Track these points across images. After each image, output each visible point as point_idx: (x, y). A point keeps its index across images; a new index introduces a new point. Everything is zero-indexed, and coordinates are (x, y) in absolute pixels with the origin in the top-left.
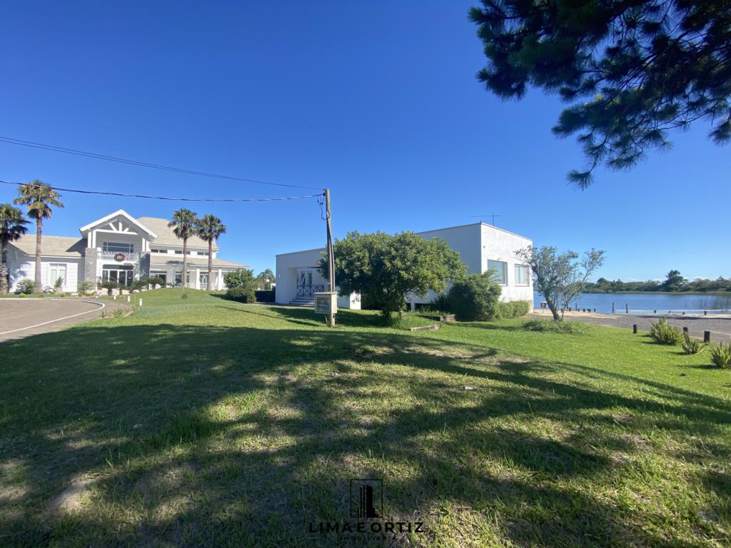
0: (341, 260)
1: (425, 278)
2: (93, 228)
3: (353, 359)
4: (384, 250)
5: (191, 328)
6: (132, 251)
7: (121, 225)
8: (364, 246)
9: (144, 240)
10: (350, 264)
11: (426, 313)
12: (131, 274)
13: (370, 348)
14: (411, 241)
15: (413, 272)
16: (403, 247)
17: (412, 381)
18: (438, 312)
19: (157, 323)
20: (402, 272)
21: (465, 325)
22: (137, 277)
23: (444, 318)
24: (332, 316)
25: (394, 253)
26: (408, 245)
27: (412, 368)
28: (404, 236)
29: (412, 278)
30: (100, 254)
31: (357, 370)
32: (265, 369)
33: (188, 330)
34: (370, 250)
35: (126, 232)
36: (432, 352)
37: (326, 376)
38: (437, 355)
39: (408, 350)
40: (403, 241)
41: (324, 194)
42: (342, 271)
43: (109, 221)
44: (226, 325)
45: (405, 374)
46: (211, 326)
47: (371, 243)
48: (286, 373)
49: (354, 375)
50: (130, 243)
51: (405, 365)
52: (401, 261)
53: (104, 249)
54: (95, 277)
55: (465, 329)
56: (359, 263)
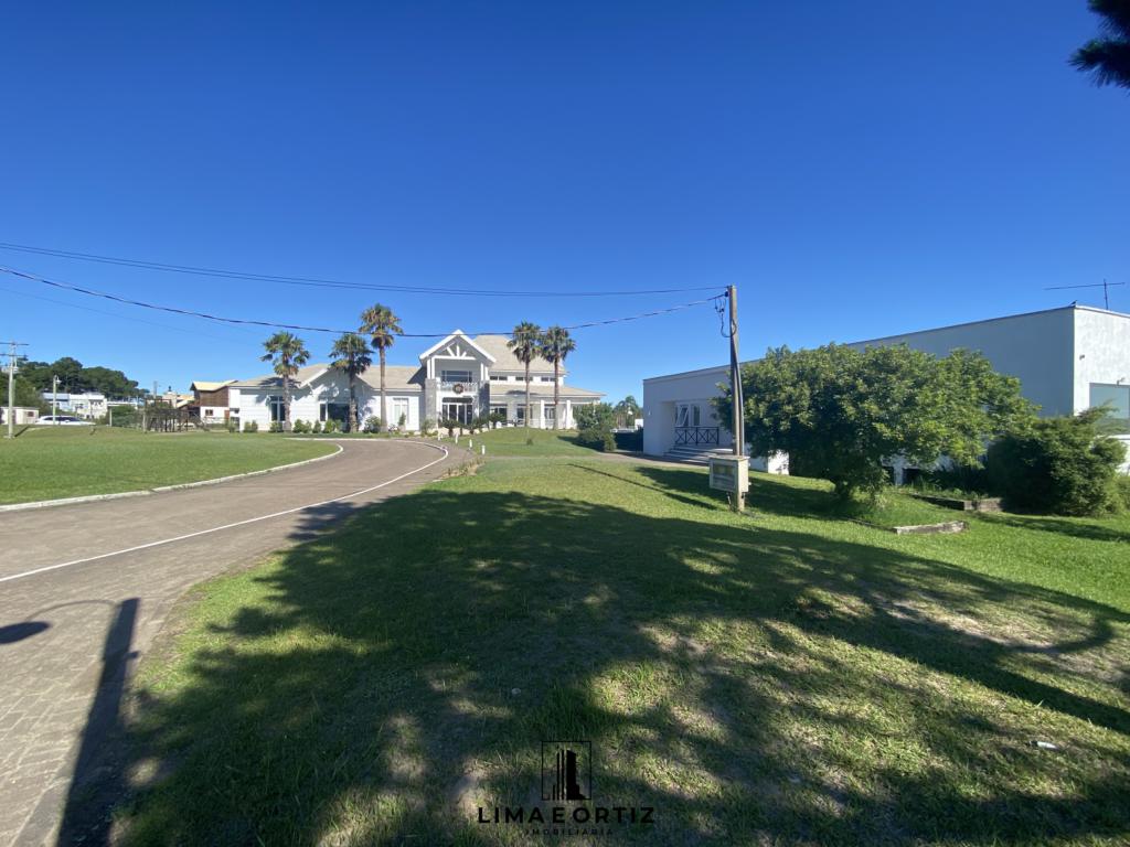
0: (757, 402)
1: (932, 437)
2: (431, 355)
3: (793, 622)
4: (841, 382)
5: (544, 502)
6: (470, 381)
7: (458, 348)
8: (801, 375)
9: (482, 366)
10: (774, 408)
11: (930, 493)
12: (470, 408)
13: (825, 596)
14: (901, 366)
15: (904, 425)
16: (883, 376)
17: (919, 701)
18: (958, 491)
19: (505, 489)
20: (878, 425)
21: (1027, 524)
22: (477, 412)
23: (975, 505)
24: (740, 495)
25: (862, 387)
26: (894, 371)
27: (916, 666)
28: (887, 355)
29: (901, 437)
30: (439, 386)
31: (804, 649)
32: (655, 616)
33: (541, 507)
34: (813, 382)
35: (464, 357)
36: (958, 622)
37: (751, 653)
38: (968, 631)
39: (902, 610)
40: (881, 366)
41: (726, 295)
42: (759, 421)
43: (447, 344)
44: (585, 499)
45: (902, 680)
46: (567, 500)
47: (812, 369)
48: (685, 632)
49: (800, 663)
50: (467, 370)
51: (898, 654)
52: (878, 403)
53: (443, 380)
54: (435, 412)
55: (1026, 532)
56: (791, 408)
